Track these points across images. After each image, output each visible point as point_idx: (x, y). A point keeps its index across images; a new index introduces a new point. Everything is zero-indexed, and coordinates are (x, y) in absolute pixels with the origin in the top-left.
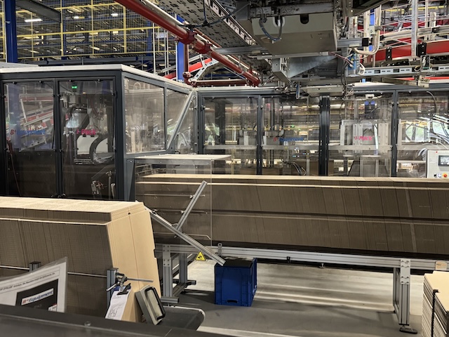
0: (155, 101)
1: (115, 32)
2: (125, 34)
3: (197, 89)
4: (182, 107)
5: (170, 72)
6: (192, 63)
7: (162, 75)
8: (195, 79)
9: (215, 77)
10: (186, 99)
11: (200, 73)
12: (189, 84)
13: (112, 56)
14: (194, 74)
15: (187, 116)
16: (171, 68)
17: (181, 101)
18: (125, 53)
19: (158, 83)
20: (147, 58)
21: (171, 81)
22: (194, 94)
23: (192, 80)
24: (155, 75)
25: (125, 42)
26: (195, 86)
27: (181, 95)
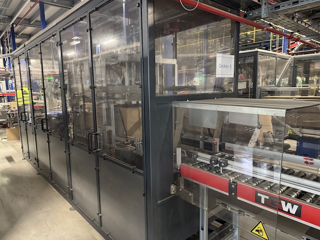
0: (271, 64)
1: (249, 33)
2: (255, 33)
3: (293, 56)
4: (285, 65)
5: (279, 50)
6: (292, 44)
7: (275, 51)
8: (293, 52)
9: (305, 49)
10: (287, 62)
11: (296, 49)
12: (290, 54)
13: (246, 45)
14: (292, 49)
15: (287, 70)
16: (280, 48)
17: (285, 63)
18: (254, 42)
19: (273, 55)
20: (266, 44)
21: (280, 54)
22: (292, 59)
23: (291, 52)
24: (271, 52)
25: (254, 37)
26: (293, 55)
27: (284, 60)
